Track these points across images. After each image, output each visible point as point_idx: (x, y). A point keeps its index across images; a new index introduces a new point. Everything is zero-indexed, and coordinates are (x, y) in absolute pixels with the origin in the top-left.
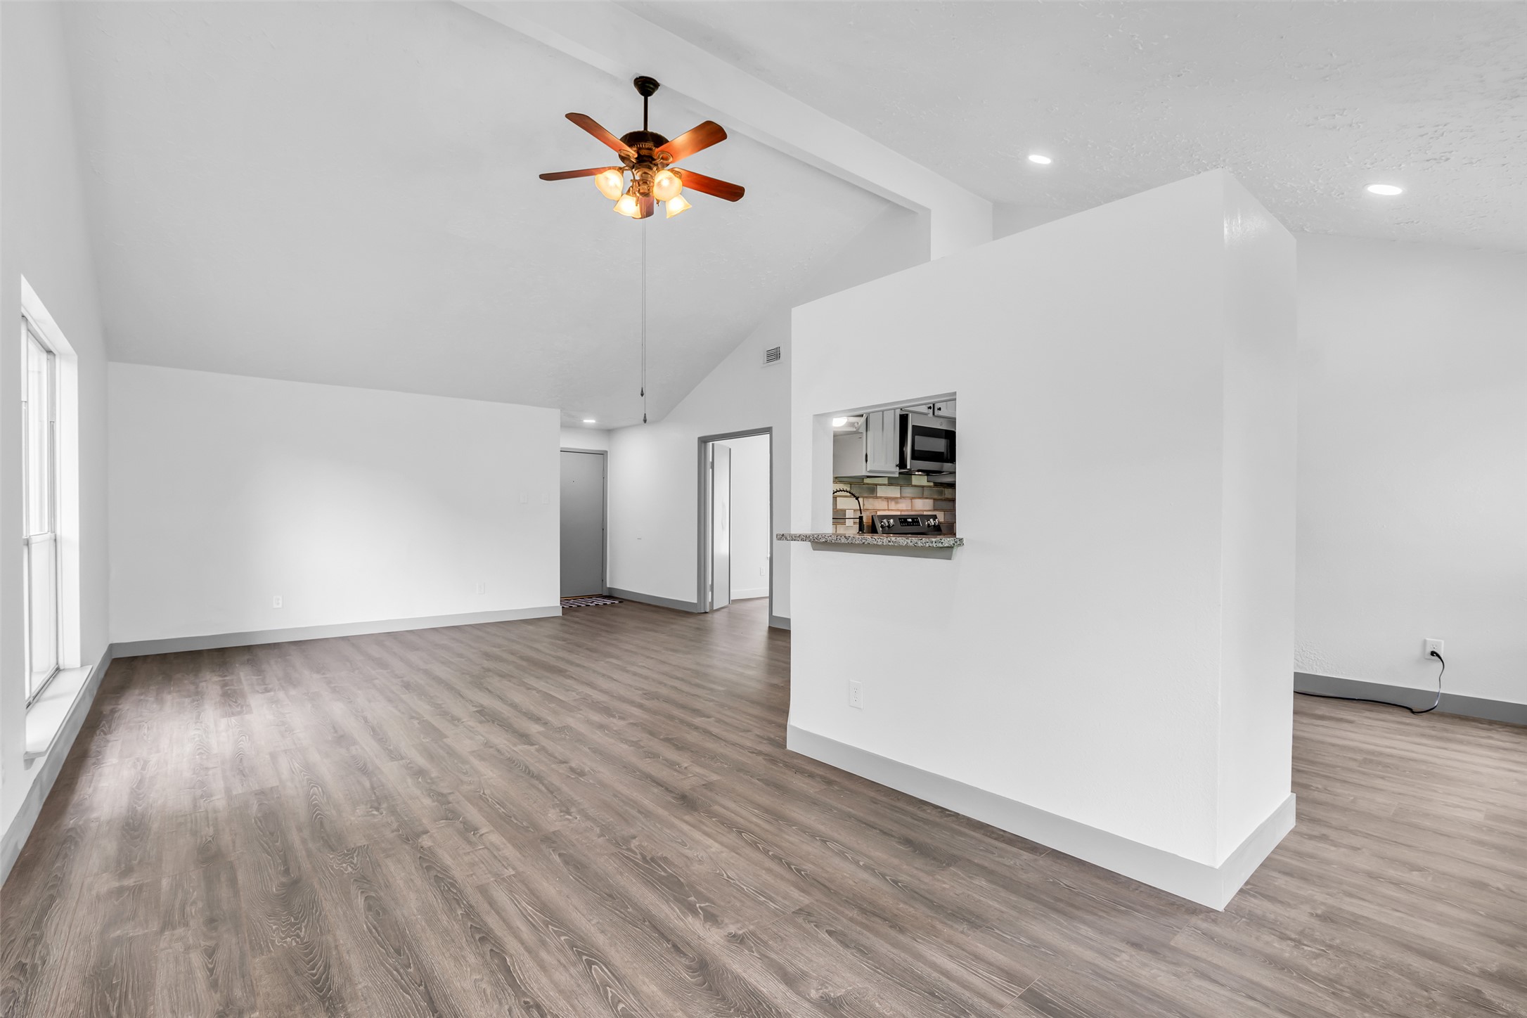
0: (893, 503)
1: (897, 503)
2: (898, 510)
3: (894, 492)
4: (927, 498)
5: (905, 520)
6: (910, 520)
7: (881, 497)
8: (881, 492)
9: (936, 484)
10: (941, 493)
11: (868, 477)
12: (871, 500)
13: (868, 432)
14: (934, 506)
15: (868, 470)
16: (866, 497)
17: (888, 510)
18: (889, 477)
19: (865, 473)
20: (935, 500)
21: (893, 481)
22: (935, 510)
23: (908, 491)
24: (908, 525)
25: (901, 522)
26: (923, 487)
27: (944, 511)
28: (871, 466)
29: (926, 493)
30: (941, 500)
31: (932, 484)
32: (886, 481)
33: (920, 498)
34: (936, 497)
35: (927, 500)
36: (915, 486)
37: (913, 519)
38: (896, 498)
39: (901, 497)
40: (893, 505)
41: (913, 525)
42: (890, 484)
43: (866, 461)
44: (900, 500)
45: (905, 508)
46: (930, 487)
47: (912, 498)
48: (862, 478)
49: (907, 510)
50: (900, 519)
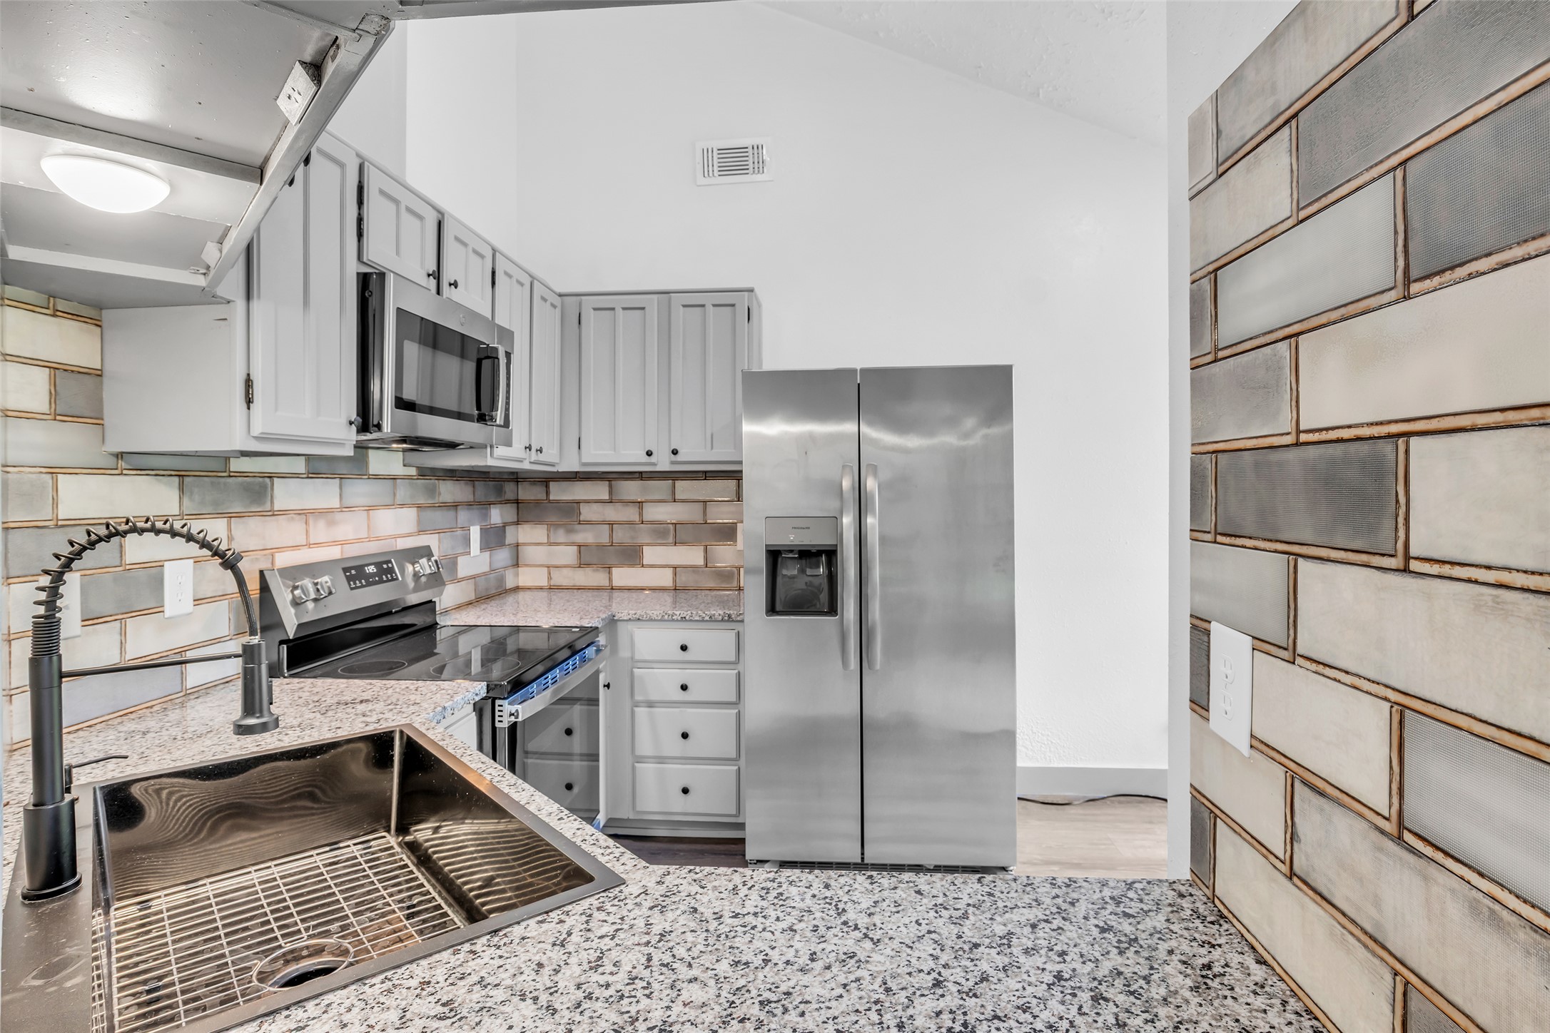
0: (321, 524)
1: (331, 523)
2: (335, 543)
3: (323, 494)
4: (402, 505)
5: (360, 568)
6: (371, 569)
7: (284, 512)
8: (285, 495)
9: (424, 473)
10: (432, 492)
11: (245, 454)
12: (254, 523)
13: (255, 304)
14: (419, 522)
15: (256, 431)
16: (239, 516)
17: (309, 545)
18: (309, 457)
19: (240, 442)
20: (419, 507)
21: (322, 467)
22: (421, 531)
23: (360, 491)
24: (369, 584)
25: (349, 579)
26: (394, 478)
27: (439, 531)
28: (261, 419)
29: (403, 492)
30: (432, 507)
31: (413, 471)
32: (300, 466)
33: (387, 506)
34: (421, 501)
35: (405, 510)
36: (377, 477)
37: (378, 565)
38: (329, 511)
39: (345, 508)
40: (320, 531)
41: (381, 581)
42: (312, 474)
43: (249, 401)
44: (339, 516)
45: (351, 536)
46: (409, 478)
47: (370, 508)
48: (225, 458)
49: (359, 540)
50: (345, 570)
